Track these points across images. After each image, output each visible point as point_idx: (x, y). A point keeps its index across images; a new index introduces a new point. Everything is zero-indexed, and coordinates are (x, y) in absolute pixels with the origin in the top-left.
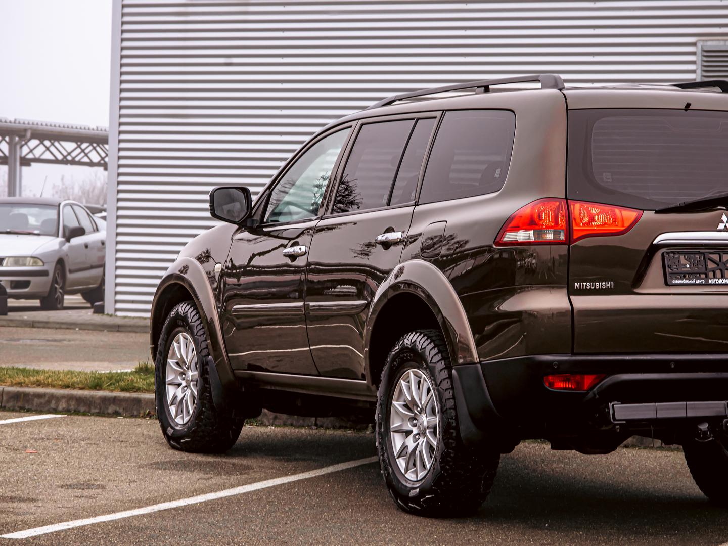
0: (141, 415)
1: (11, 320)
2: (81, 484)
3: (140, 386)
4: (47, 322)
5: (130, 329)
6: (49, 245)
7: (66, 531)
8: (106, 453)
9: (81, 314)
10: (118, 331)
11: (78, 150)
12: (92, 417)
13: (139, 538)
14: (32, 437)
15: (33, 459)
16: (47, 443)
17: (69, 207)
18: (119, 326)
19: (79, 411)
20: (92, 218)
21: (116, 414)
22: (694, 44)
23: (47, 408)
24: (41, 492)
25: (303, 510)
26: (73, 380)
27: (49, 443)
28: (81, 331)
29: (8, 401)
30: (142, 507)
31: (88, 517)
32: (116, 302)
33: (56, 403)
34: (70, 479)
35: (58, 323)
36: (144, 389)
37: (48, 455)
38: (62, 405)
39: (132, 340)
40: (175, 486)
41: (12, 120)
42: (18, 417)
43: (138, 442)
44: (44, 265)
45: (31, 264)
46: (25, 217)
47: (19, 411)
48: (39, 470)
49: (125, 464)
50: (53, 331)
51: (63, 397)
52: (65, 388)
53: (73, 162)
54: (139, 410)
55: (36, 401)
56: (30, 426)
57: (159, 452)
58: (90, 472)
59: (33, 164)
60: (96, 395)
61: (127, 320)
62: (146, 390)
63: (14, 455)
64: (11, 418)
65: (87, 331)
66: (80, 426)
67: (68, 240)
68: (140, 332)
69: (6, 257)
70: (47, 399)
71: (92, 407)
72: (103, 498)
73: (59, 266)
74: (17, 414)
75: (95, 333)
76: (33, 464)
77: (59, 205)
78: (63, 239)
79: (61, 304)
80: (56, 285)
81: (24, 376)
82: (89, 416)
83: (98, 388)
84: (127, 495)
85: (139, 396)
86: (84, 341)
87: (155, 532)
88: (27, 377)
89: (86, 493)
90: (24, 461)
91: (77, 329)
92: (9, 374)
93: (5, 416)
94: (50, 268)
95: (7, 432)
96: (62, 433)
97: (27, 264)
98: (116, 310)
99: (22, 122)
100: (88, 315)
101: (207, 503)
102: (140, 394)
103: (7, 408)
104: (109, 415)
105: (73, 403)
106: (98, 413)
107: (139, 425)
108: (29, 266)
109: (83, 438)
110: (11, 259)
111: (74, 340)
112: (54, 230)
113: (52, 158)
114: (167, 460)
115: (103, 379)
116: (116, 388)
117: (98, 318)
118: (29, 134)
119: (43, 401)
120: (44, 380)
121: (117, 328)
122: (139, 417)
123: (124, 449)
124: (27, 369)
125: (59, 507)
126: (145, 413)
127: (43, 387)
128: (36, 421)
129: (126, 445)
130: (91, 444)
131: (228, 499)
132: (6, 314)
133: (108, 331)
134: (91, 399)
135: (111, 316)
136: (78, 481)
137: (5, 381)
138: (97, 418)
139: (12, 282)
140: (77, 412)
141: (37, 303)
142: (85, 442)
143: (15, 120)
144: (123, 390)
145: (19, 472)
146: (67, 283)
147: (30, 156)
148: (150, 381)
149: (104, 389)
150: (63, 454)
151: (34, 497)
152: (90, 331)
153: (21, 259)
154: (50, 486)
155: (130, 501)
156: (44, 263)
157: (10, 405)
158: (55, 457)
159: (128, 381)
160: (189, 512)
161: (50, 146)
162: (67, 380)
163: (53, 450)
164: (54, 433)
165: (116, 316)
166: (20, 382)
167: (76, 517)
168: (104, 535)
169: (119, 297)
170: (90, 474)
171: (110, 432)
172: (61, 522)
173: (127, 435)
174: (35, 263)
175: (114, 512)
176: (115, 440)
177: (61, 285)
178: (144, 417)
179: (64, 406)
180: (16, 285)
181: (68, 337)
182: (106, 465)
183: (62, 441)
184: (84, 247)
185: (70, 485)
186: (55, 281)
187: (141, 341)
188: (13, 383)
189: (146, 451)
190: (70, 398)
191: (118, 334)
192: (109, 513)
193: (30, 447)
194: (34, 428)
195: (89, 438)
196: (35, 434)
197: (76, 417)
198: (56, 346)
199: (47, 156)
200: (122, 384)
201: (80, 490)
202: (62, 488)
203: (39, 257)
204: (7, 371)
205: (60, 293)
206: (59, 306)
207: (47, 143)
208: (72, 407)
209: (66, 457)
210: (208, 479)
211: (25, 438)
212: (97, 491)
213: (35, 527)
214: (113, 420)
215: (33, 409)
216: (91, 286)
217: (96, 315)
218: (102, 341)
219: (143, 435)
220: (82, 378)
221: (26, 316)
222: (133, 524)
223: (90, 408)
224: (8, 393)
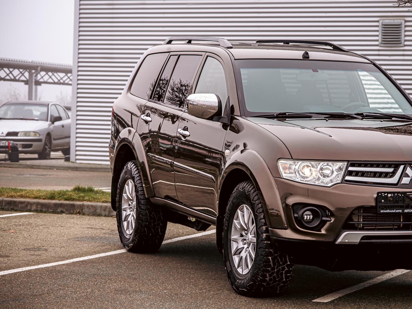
0: (75, 213)
1: (21, 165)
2: (35, 248)
3: (75, 198)
4: (39, 166)
5: (82, 169)
6: (43, 126)
7: (20, 272)
8: (52, 233)
9: (58, 162)
10: (76, 170)
11: (66, 77)
12: (49, 214)
13: (58, 276)
14: (14, 224)
15: (13, 235)
16: (22, 227)
17: (54, 106)
18: (77, 168)
19: (42, 211)
20: (67, 112)
21: (62, 212)
22: (378, 21)
23: (25, 209)
24: (12, 252)
25: (150, 262)
26: (40, 195)
27: (23, 227)
28: (57, 170)
29: (5, 205)
30: (64, 260)
31: (34, 265)
32: (76, 155)
33: (31, 206)
34: (30, 246)
35: (45, 166)
36: (77, 199)
37: (21, 233)
38: (34, 207)
39: (83, 175)
40: (85, 250)
41: (31, 61)
42: (10, 214)
43: (71, 227)
44: (40, 136)
45: (33, 135)
46: (31, 111)
47: (11, 211)
48: (14, 241)
49: (61, 238)
50: (42, 170)
51: (34, 203)
52: (35, 199)
53: (64, 84)
54: (74, 211)
55: (20, 205)
56: (15, 218)
57: (80, 232)
58: (41, 242)
59: (43, 85)
60: (51, 203)
61: (81, 165)
62: (78, 200)
63: (3, 233)
64: (6, 214)
65: (60, 170)
66: (41, 219)
67: (53, 123)
68: (88, 171)
69: (20, 132)
70: (26, 204)
71: (49, 209)
72: (44, 255)
73: (48, 137)
74: (10, 212)
75: (64, 171)
76: (11, 238)
77: (48, 105)
78: (50, 123)
79: (49, 157)
80: (46, 147)
81: (14, 193)
82: (47, 213)
83: (52, 199)
84: (58, 254)
85: (74, 203)
86: (57, 175)
87: (67, 273)
88: (16, 193)
89: (36, 253)
90: (7, 236)
91: (55, 169)
92: (6, 191)
93: (3, 213)
94: (43, 137)
95: (2, 221)
96: (31, 222)
97: (31, 135)
98: (76, 160)
99: (35, 62)
100: (62, 162)
101: (99, 258)
102: (74, 202)
103: (5, 209)
104: (58, 213)
105: (39, 206)
106: (53, 212)
107: (73, 218)
108: (32, 136)
109: (42, 225)
110: (22, 133)
111: (52, 175)
112: (45, 118)
113: (52, 81)
114: (84, 236)
115: (55, 194)
116: (62, 198)
117: (67, 164)
118: (39, 69)
119: (23, 205)
120: (24, 194)
121: (76, 169)
122: (74, 214)
123: (62, 231)
124: (17, 188)
125: (20, 260)
126: (77, 212)
127: (24, 198)
128: (19, 216)
129: (63, 228)
130: (45, 228)
131: (111, 256)
132: (18, 161)
133: (71, 170)
134: (49, 205)
135: (73, 162)
136: (34, 247)
137: (4, 195)
138: (51, 214)
139: (23, 145)
140: (41, 211)
141: (36, 156)
142: (42, 227)
143: (32, 61)
144: (66, 200)
145: (3, 242)
146: (52, 145)
147: (42, 80)
148: (80, 195)
149: (56, 199)
150: (29, 233)
151: (8, 255)
152: (62, 171)
153: (28, 133)
154: (18, 249)
155: (59, 257)
156: (40, 135)
157: (7, 207)
158: (24, 234)
159: (69, 195)
160: (89, 263)
161: (52, 76)
162: (37, 195)
163: (24, 231)
164: (27, 222)
165: (76, 163)
166: (12, 195)
167: (28, 265)
168: (40, 274)
169: (78, 153)
170: (41, 243)
171: (57, 221)
172: (19, 268)
173: (65, 223)
174: (35, 135)
175: (49, 263)
176: (58, 225)
177: (49, 146)
178: (76, 214)
179: (35, 208)
180: (24, 146)
181: (49, 173)
182: (51, 238)
183: (30, 226)
184: (61, 127)
185: (29, 249)
186: (46, 144)
187: (87, 175)
188: (8, 196)
189: (73, 231)
190: (38, 204)
191: (76, 172)
192: (46, 263)
193: (13, 229)
194: (17, 219)
195: (45, 225)
196: (17, 222)
197: (40, 214)
198: (42, 178)
199: (50, 80)
200: (65, 197)
201: (34, 252)
202: (24, 250)
203: (37, 132)
204: (5, 190)
205: (49, 151)
206: (48, 158)
207: (50, 74)
208: (39, 209)
209: (30, 234)
210: (103, 246)
211: (11, 225)
212: (43, 252)
213: (5, 270)
214: (60, 215)
215: (18, 210)
216: (65, 147)
217: (66, 162)
218: (67, 175)
219: (74, 223)
220: (44, 193)
221: (29, 162)
222: (57, 269)
223: (48, 209)
224: (6, 201)
